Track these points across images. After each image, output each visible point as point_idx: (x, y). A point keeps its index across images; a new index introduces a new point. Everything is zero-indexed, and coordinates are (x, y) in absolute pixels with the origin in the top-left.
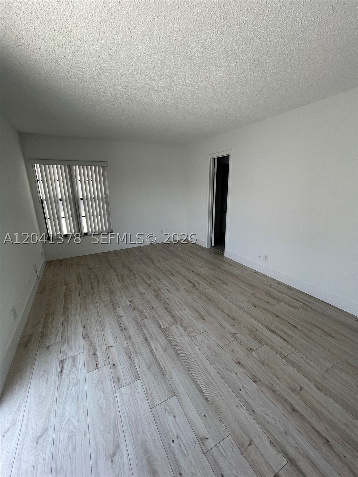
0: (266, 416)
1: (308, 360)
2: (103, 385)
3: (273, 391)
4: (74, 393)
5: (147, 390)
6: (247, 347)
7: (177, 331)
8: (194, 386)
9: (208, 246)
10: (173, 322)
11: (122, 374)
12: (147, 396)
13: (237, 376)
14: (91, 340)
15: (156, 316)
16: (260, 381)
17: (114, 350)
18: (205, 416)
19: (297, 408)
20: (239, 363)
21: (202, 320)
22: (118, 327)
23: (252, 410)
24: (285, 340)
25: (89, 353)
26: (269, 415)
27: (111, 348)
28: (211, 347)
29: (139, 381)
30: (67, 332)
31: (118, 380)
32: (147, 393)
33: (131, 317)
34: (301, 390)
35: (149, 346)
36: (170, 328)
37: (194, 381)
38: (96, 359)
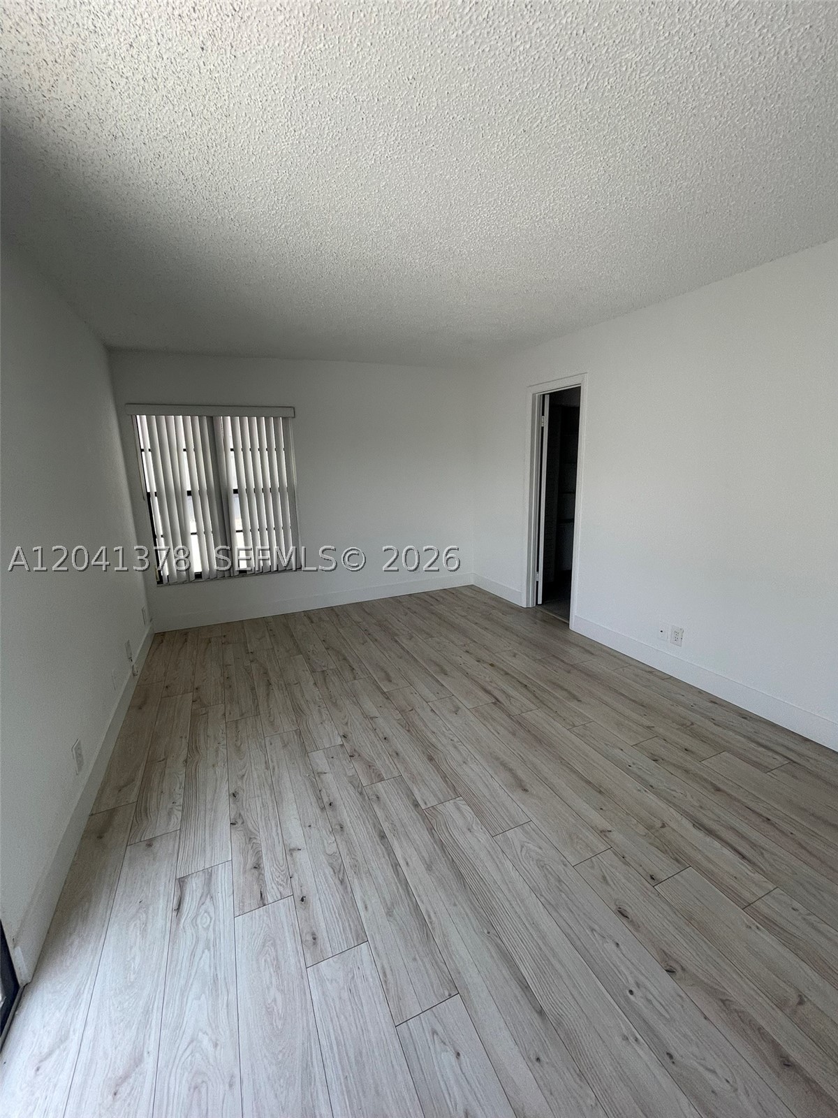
0: (708, 1076)
1: (812, 918)
2: (276, 951)
3: (723, 1001)
4: (207, 969)
5: (385, 973)
6: (641, 870)
7: (456, 815)
8: (506, 973)
9: (528, 603)
10: (449, 793)
11: (323, 925)
12: (387, 989)
13: (621, 950)
14: (251, 831)
15: (405, 776)
16: (683, 969)
17: (303, 858)
18: (538, 1059)
19: (795, 1056)
20: (623, 915)
21: (521, 792)
22: (313, 799)
23: (668, 1054)
24: (744, 857)
25: (245, 864)
26: (713, 1072)
27: (296, 854)
28: (545, 864)
29: (364, 946)
30: (196, 807)
31: (314, 939)
32: (385, 982)
33: (346, 775)
34: (801, 1003)
35: (390, 852)
36: (440, 807)
37: (508, 959)
38: (260, 879)
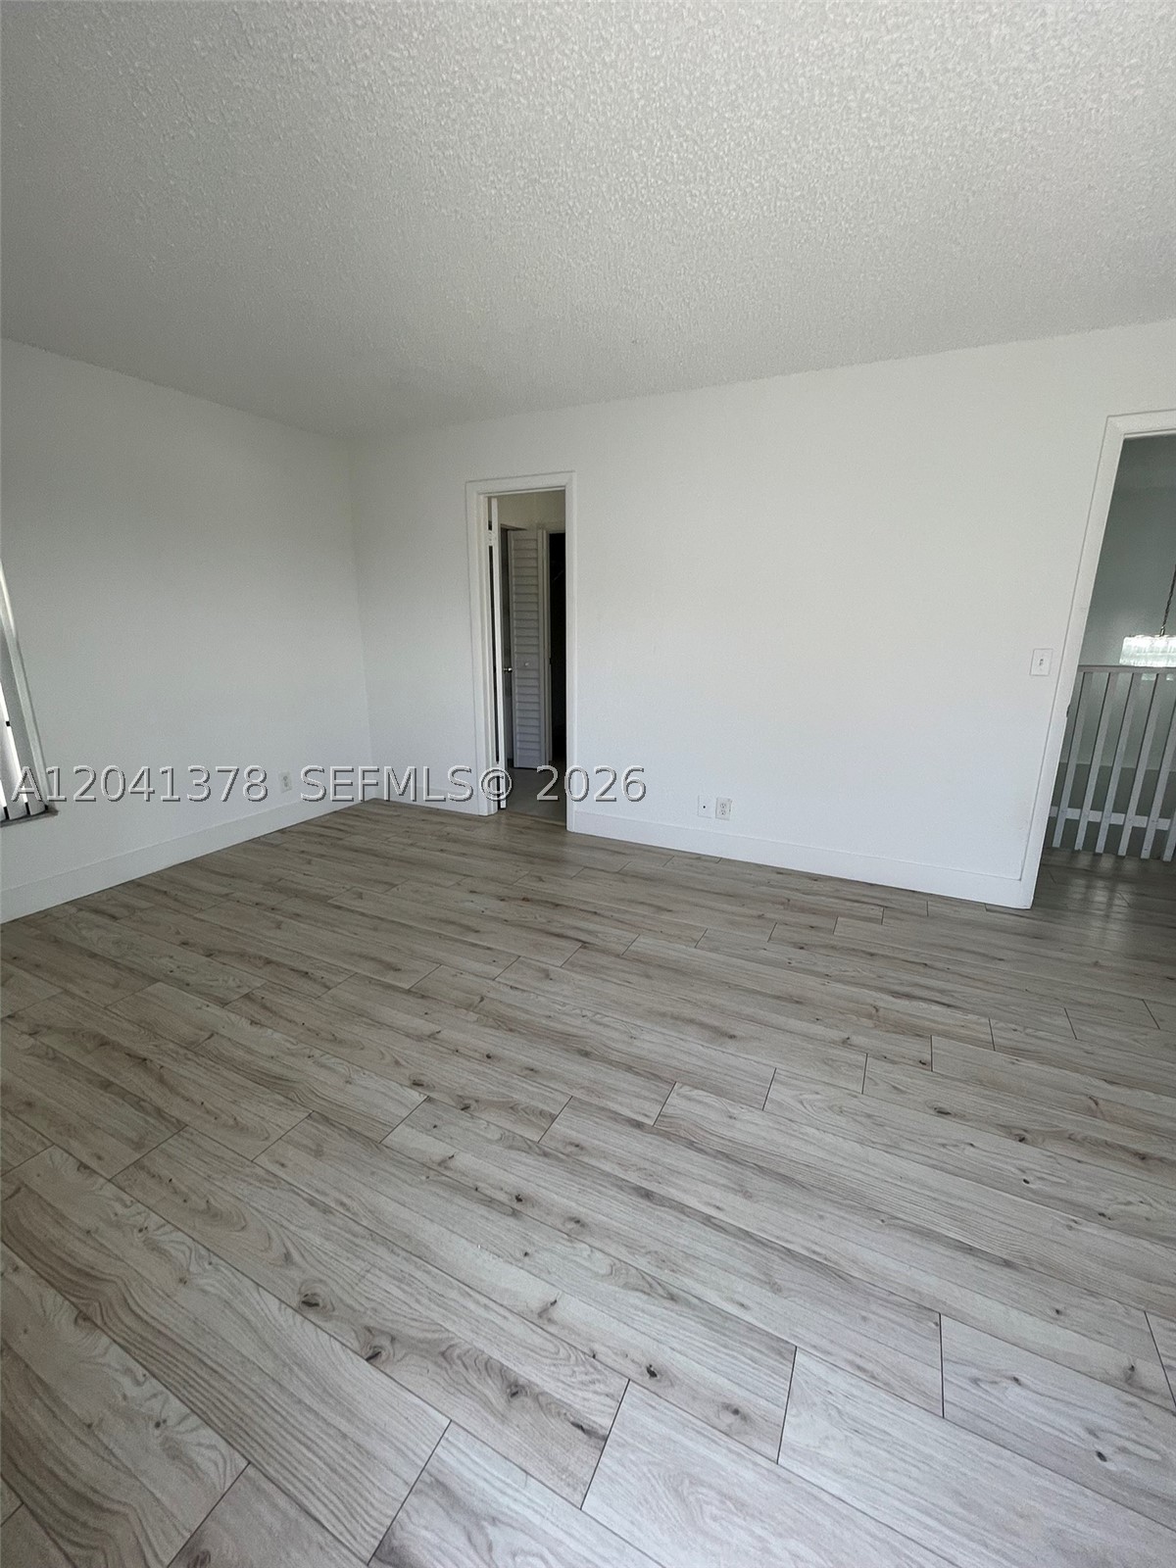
3: (1070, 1138)
5: (859, 1368)
6: (911, 1062)
7: (687, 1105)
10: (658, 1086)
11: (721, 1381)
12: (883, 1384)
13: (978, 1148)
15: (577, 1094)
16: (1023, 1131)
17: (573, 1310)
18: (1058, 1312)
20: (944, 1113)
21: (730, 1042)
23: (1101, 1214)
24: (949, 1006)
25: (487, 1404)
27: (557, 1313)
28: (840, 1108)
29: (800, 1357)
31: (737, 1412)
32: (873, 1377)
36: (668, 1110)
38: (544, 1403)
